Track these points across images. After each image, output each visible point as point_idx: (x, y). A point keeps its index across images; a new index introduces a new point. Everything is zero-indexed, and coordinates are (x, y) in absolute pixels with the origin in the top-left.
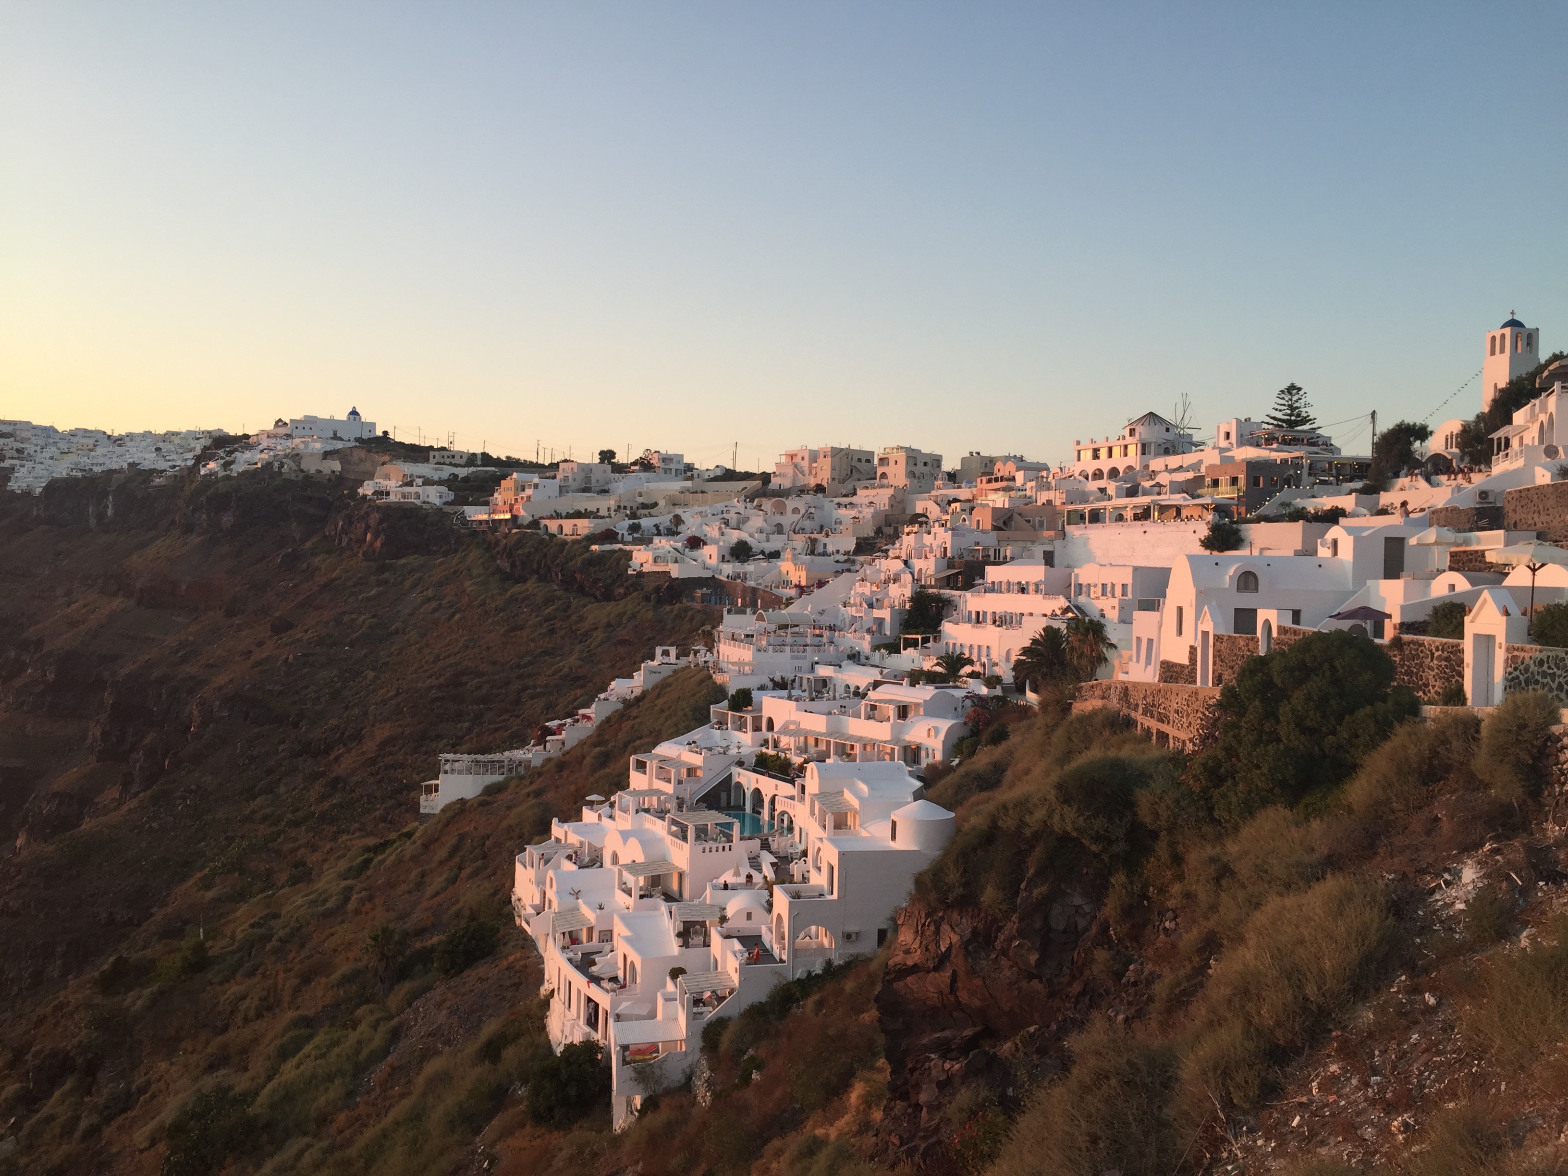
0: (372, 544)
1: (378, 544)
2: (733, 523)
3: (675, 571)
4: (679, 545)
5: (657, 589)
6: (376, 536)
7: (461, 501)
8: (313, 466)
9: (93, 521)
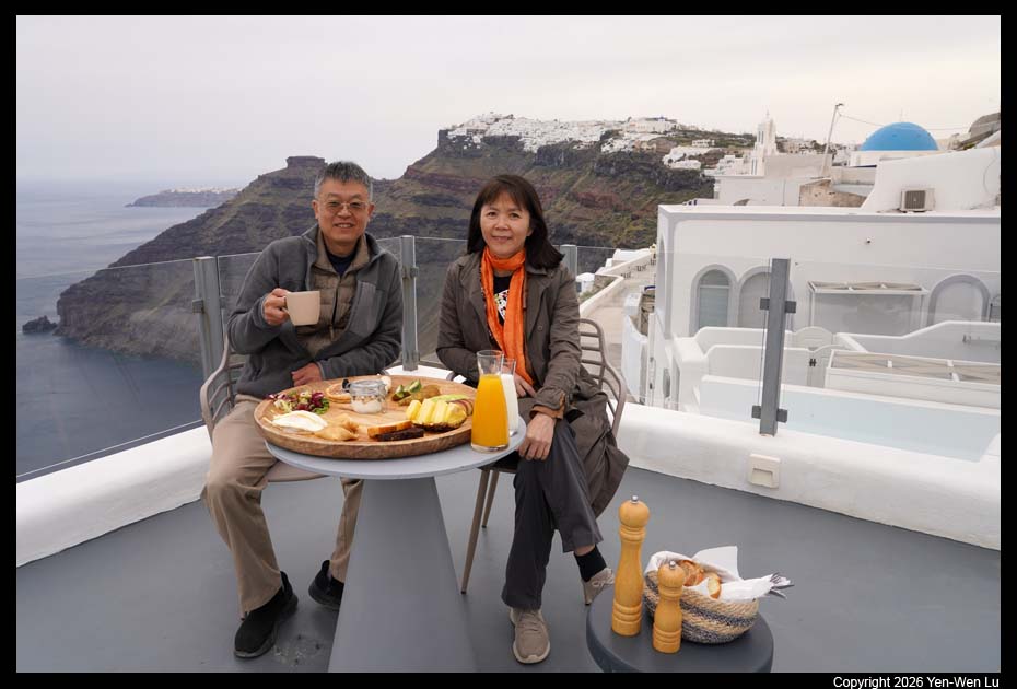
7: (705, 166)
8: (645, 146)
9: (556, 164)
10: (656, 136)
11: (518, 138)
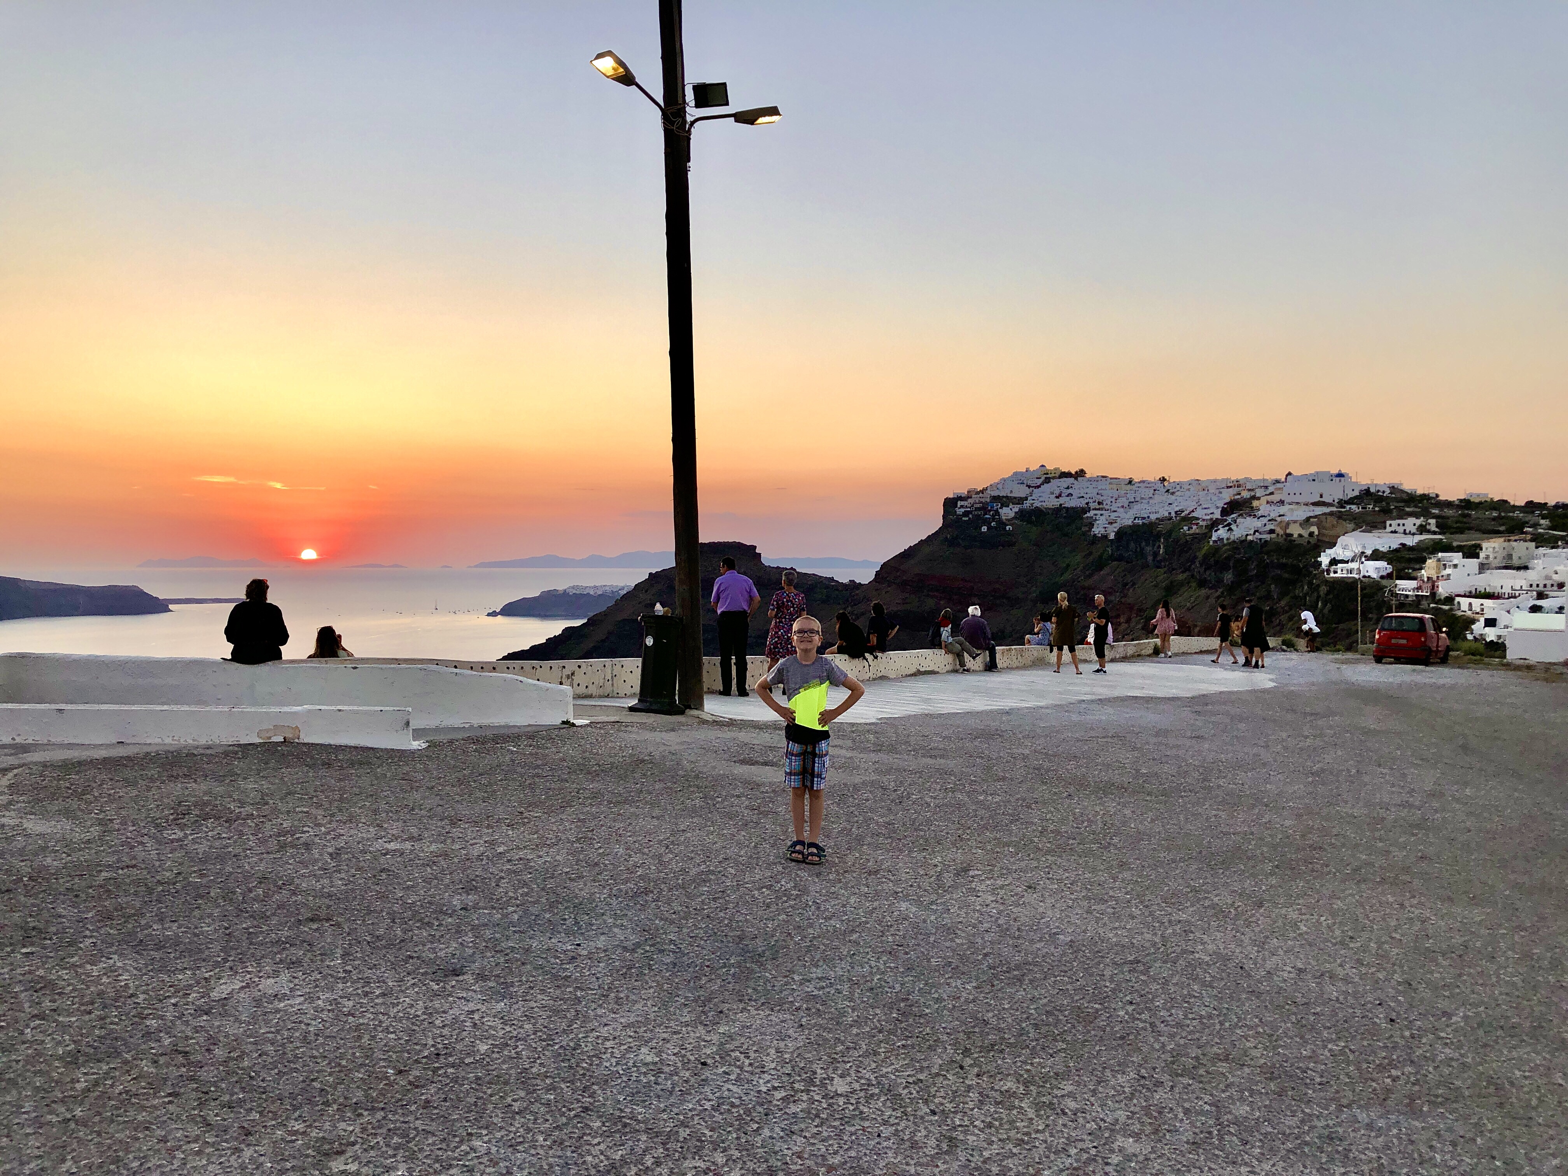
7: (1398, 574)
8: (1295, 531)
9: (1150, 558)
10: (1319, 510)
11: (1084, 510)
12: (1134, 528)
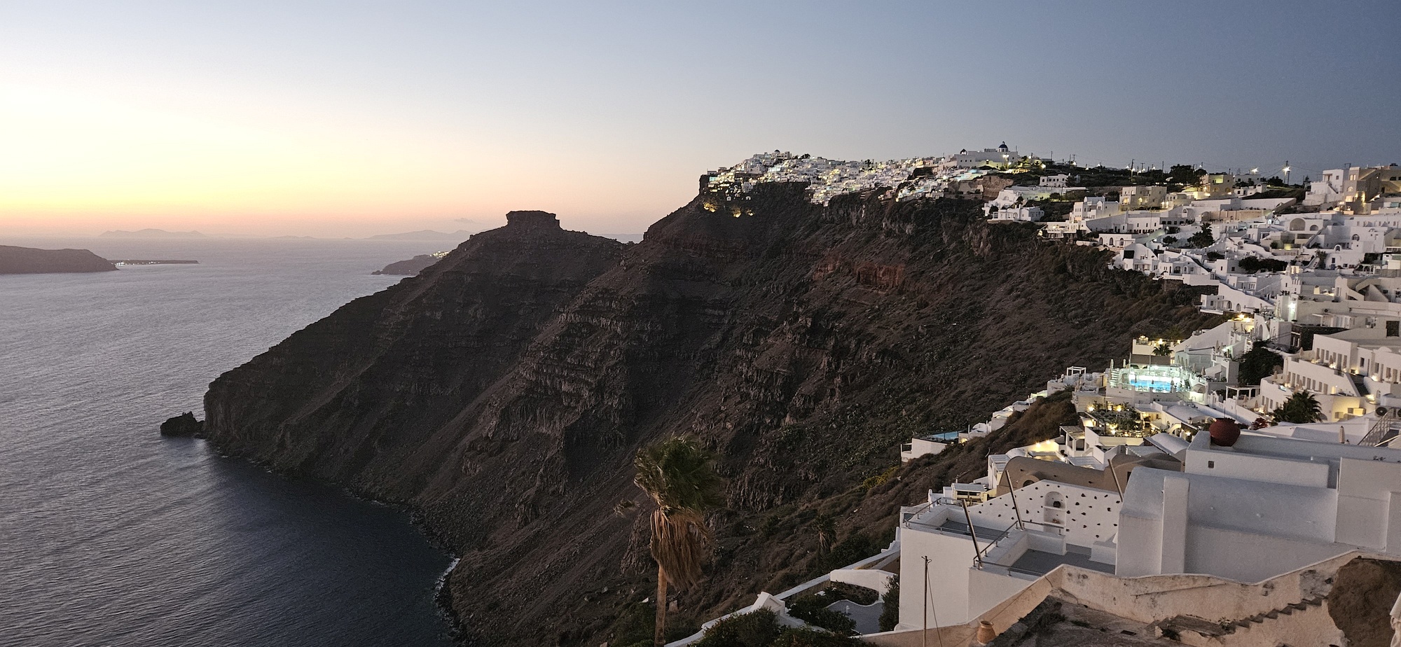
0: (983, 250)
1: (986, 250)
2: (1255, 238)
3: (1187, 279)
4: (1199, 257)
5: (1172, 294)
6: (986, 245)
7: (1049, 217)
8: (965, 189)
9: (854, 222)
10: (985, 173)
11: (806, 184)
12: (843, 197)
